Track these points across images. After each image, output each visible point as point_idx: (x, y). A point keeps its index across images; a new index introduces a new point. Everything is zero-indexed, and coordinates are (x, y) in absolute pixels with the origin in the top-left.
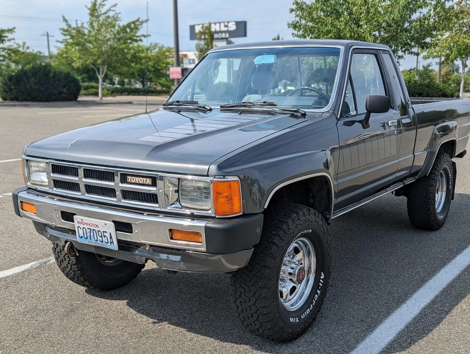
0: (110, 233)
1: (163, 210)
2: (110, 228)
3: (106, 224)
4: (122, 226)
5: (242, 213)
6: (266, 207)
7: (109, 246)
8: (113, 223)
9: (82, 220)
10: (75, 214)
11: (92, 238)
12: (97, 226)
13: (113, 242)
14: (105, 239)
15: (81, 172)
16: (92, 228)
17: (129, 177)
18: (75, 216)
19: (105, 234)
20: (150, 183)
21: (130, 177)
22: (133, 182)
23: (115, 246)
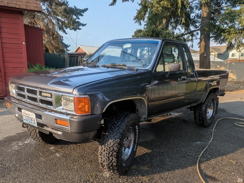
0: (34, 119)
1: (54, 109)
2: (34, 116)
3: (32, 115)
4: (39, 116)
5: (90, 114)
6: (104, 111)
7: (34, 125)
8: (34, 114)
9: (25, 112)
11: (28, 120)
12: (29, 115)
13: (35, 123)
14: (32, 121)
16: (28, 116)
18: (22, 110)
19: (32, 119)
20: (50, 96)
21: (43, 93)
23: (36, 125)
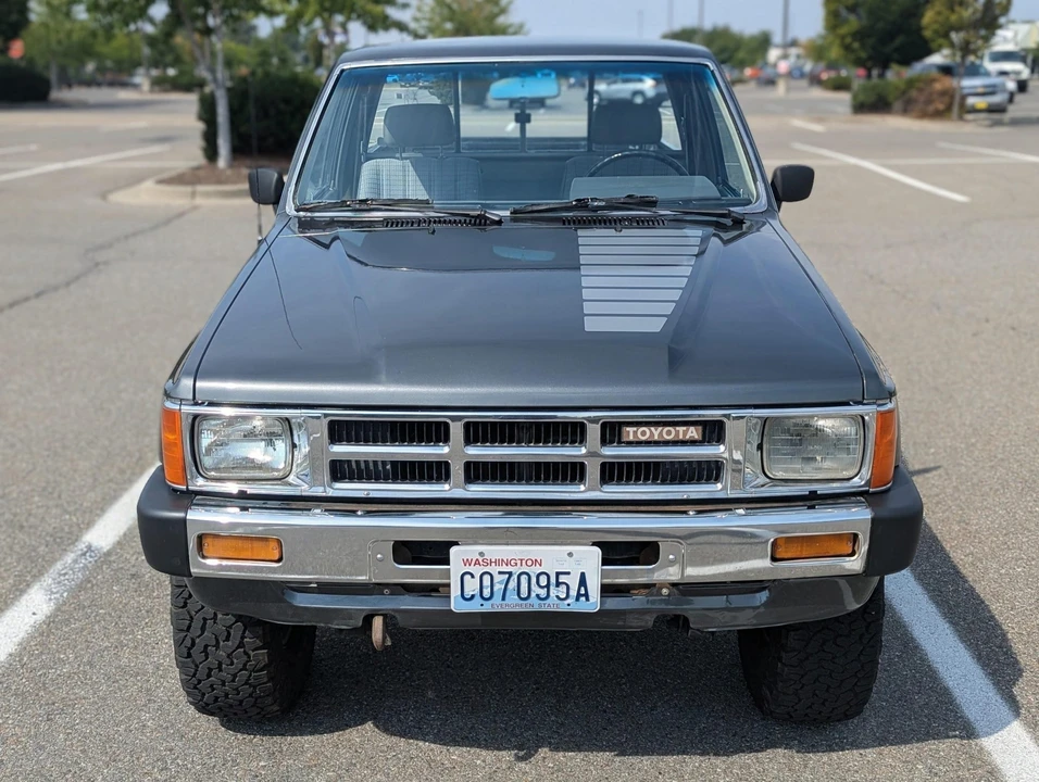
0: (583, 575)
1: (734, 495)
2: (587, 562)
3: (571, 555)
7: (568, 606)
9: (481, 554)
10: (456, 543)
11: (511, 595)
12: (537, 563)
13: (586, 595)
14: (558, 592)
15: (457, 431)
16: (518, 570)
17: (628, 429)
18: (454, 549)
19: (563, 579)
20: (698, 437)
21: (631, 430)
22: (643, 438)
23: (591, 603)
